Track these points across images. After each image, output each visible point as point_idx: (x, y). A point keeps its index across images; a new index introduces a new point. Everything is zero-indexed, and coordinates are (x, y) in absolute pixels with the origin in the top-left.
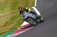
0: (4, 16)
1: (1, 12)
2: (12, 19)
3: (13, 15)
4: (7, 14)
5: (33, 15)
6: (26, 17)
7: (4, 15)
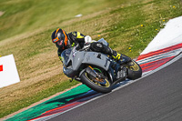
0: (86, 20)
1: (77, 7)
2: (113, 33)
3: (115, 20)
4: (95, 14)
5: (99, 57)
6: (75, 67)
7: (86, 17)
